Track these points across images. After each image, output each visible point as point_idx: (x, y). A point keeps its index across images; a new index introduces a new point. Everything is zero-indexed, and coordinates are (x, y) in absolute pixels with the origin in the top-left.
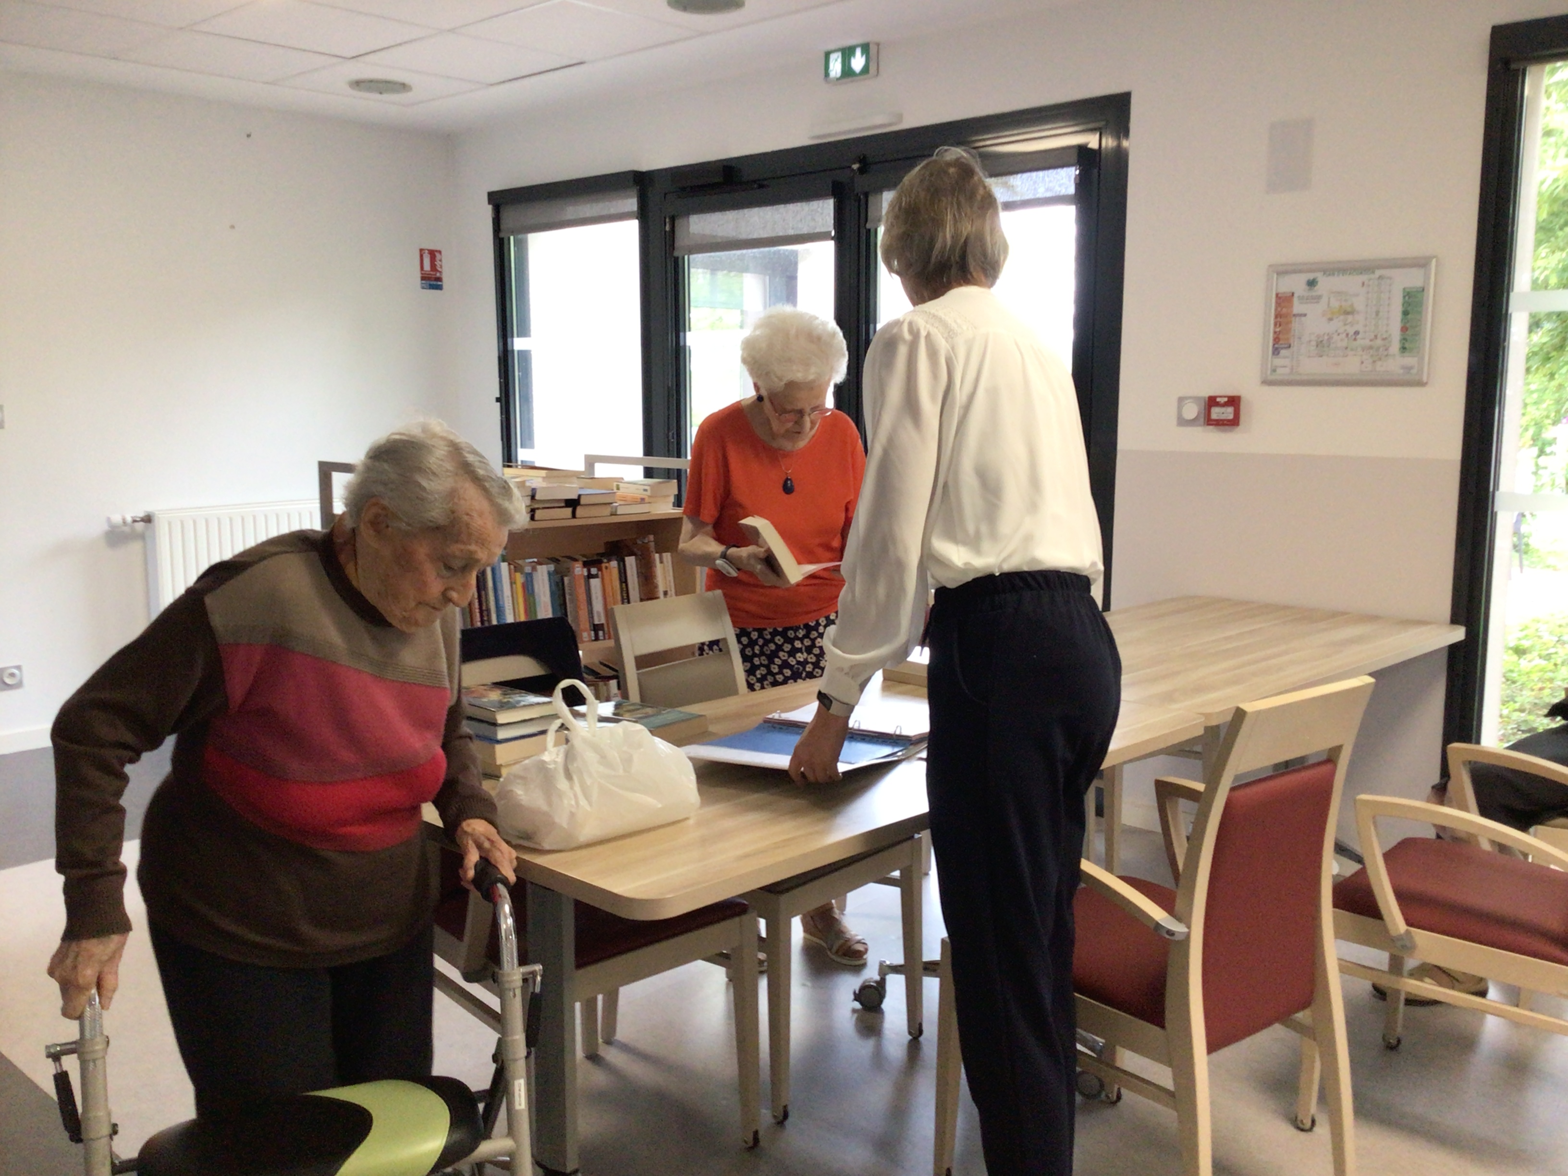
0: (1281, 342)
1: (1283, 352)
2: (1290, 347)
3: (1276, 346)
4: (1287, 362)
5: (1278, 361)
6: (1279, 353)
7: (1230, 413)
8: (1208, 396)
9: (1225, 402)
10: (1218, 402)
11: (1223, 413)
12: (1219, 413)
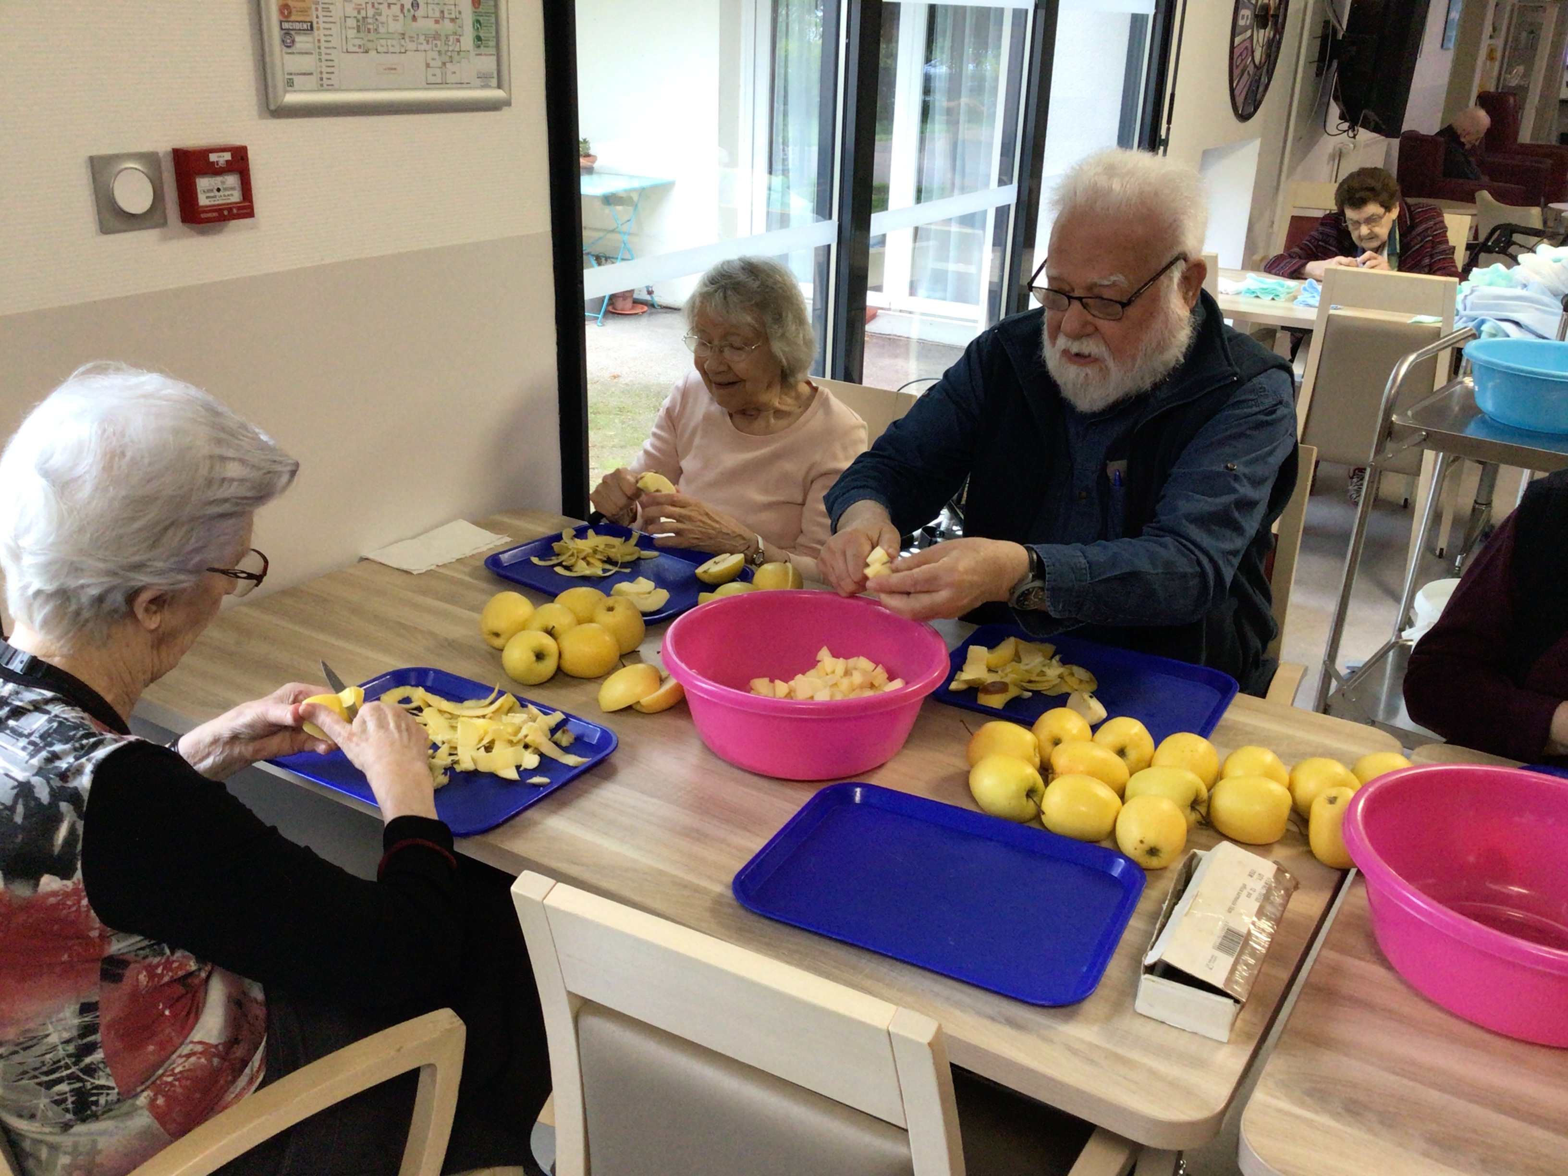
0: (293, 18)
1: (302, 41)
2: (312, 26)
3: (286, 25)
4: (307, 63)
5: (292, 63)
6: (293, 42)
7: (233, 189)
8: (169, 149)
9: (227, 161)
10: (213, 163)
11: (219, 190)
12: (212, 191)
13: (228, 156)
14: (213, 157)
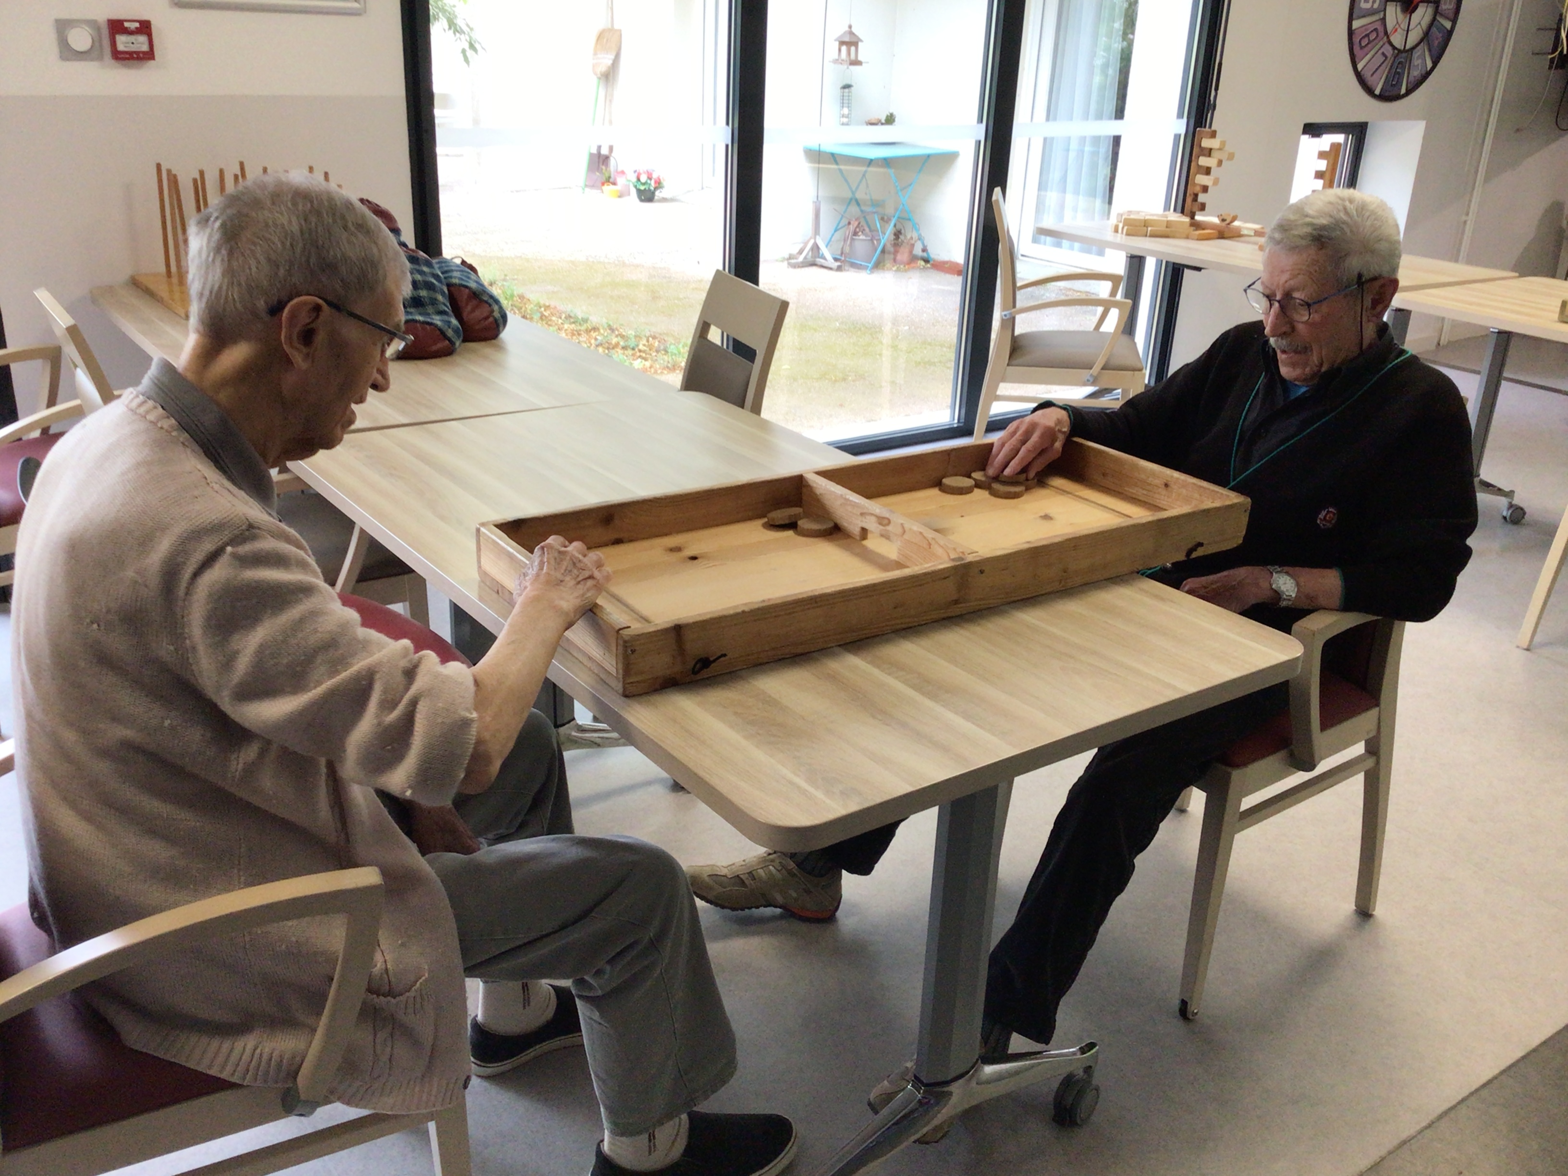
7: (142, 43)
8: (106, 19)
9: (137, 28)
10: (127, 28)
11: (133, 43)
12: (128, 43)
13: (137, 25)
14: (126, 24)
